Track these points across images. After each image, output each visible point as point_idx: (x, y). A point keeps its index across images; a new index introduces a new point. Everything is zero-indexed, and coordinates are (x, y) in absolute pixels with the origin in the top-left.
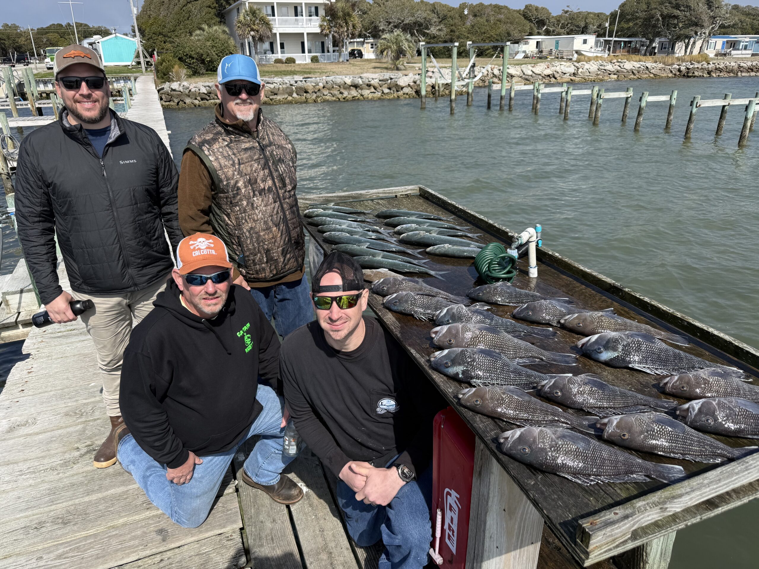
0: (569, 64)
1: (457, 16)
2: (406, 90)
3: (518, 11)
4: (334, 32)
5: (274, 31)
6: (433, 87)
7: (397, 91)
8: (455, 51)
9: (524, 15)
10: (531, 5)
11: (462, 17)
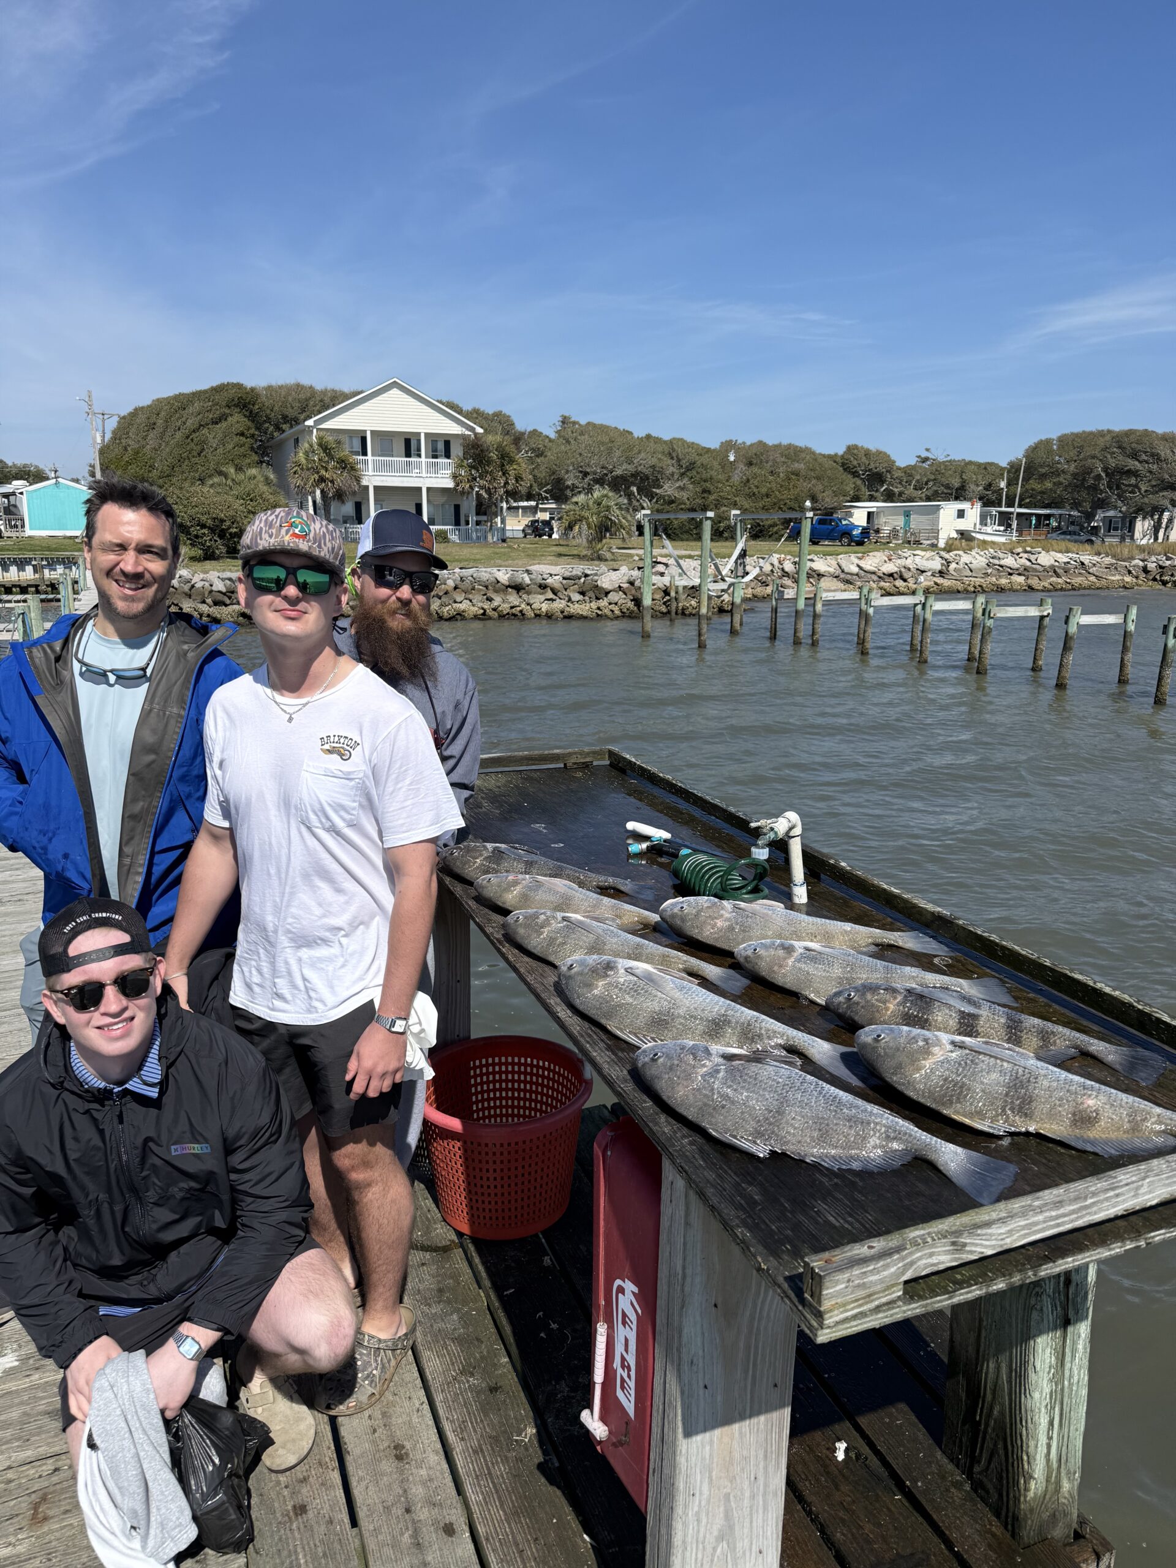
0: (929, 554)
1: (715, 463)
2: (614, 597)
3: (833, 458)
4: (481, 487)
5: (364, 482)
6: (666, 592)
7: (598, 598)
8: (707, 526)
9: (843, 465)
10: (856, 447)
11: (725, 464)
